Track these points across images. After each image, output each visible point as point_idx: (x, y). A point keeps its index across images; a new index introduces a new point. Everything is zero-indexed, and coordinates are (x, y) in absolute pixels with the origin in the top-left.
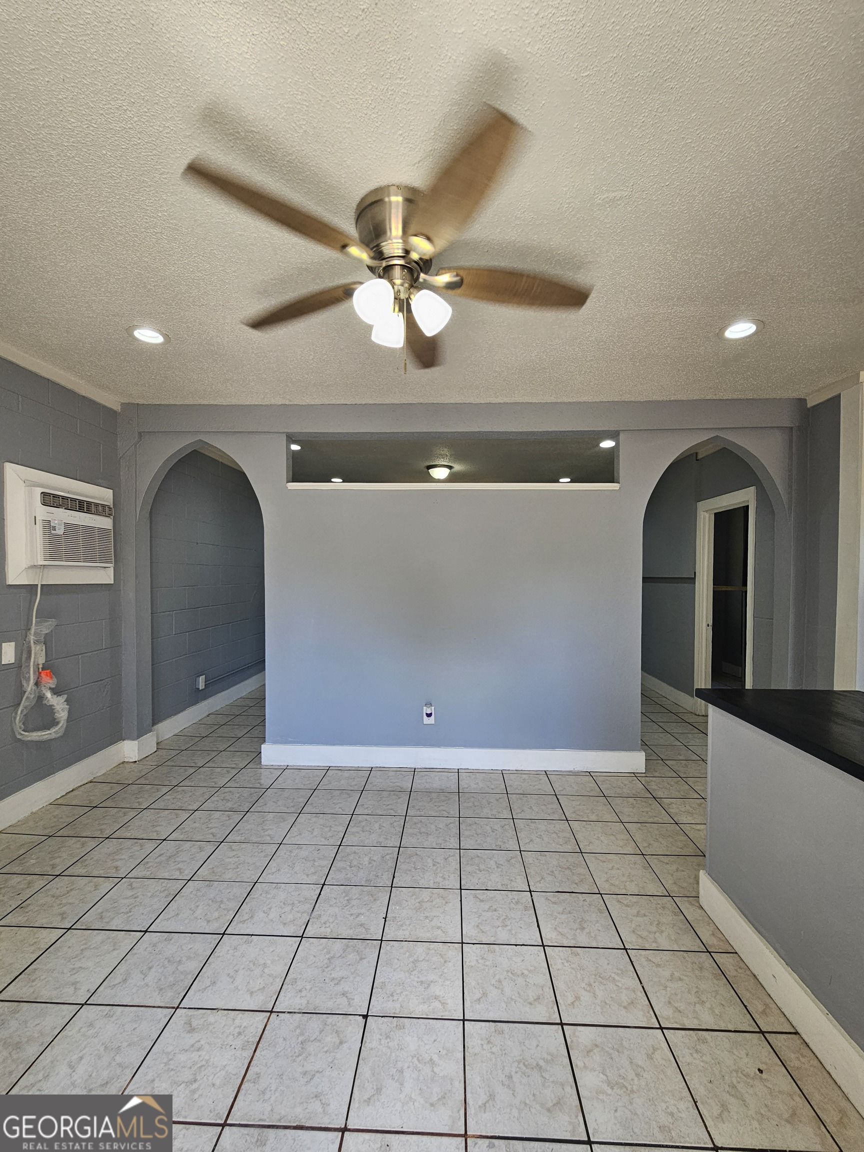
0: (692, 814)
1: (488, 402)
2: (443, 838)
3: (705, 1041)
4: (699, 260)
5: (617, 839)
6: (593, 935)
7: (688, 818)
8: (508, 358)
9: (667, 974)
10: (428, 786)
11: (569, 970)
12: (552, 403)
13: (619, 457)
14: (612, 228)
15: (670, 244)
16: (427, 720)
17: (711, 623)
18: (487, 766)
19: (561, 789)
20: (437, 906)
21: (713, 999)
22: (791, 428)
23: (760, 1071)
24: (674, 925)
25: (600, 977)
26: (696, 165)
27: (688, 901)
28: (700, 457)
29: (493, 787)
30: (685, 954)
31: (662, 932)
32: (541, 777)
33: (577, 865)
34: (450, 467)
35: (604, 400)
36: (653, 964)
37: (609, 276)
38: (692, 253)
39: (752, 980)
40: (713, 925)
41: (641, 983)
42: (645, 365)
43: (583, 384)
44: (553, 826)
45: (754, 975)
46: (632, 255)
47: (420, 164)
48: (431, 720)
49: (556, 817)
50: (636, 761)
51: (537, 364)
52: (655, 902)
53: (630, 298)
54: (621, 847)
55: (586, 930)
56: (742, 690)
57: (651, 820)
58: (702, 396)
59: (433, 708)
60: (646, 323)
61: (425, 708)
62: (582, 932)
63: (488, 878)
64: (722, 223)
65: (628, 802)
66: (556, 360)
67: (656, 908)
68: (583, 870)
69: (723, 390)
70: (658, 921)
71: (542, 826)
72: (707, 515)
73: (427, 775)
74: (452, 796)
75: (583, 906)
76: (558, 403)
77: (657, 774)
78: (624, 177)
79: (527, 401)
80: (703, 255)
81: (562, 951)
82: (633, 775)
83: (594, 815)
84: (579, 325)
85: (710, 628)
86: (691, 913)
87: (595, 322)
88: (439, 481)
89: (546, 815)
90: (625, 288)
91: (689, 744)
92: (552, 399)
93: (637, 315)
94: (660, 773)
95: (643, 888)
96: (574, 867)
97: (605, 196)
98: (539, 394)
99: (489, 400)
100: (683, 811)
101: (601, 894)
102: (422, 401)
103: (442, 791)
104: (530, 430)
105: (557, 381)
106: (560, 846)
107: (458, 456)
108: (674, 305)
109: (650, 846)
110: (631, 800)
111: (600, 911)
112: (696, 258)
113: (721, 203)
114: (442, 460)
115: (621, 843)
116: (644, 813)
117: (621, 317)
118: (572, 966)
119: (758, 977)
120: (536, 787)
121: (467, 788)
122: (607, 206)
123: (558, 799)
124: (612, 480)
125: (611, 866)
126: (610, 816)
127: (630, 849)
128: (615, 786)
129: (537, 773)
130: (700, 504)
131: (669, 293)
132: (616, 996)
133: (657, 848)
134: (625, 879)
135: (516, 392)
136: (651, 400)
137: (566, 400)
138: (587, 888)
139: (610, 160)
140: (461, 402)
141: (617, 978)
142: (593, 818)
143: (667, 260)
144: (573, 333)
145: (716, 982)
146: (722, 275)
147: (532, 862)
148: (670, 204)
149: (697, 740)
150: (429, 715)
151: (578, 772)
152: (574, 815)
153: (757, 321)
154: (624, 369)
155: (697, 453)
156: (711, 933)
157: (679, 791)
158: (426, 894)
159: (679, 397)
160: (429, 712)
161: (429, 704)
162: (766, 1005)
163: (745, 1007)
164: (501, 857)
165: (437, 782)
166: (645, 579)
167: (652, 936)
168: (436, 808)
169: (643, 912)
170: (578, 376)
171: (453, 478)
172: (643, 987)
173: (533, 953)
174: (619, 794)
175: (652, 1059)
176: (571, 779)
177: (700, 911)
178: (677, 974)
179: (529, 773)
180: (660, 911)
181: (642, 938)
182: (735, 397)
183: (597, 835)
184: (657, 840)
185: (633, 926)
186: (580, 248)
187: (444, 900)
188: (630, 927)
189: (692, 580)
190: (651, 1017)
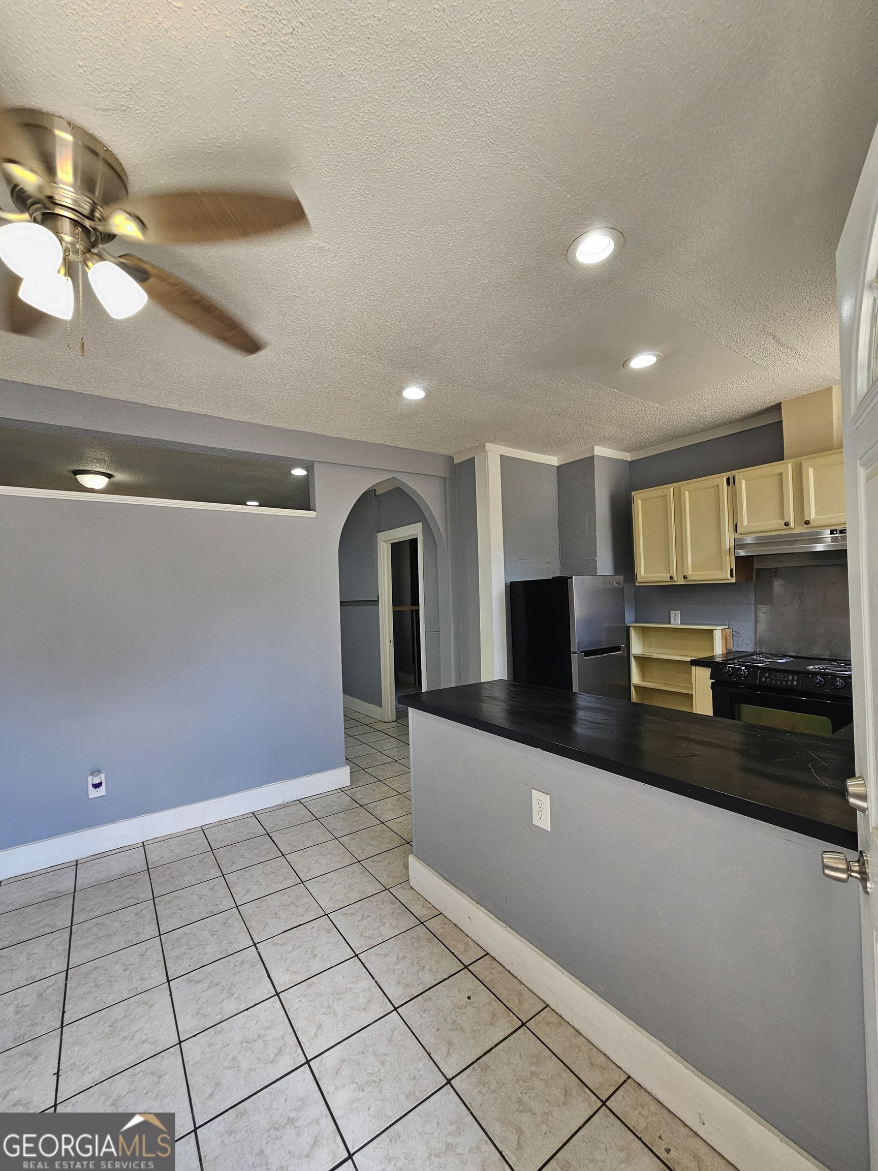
0: (394, 810)
1: (170, 407)
2: (133, 932)
3: (430, 999)
4: (388, 327)
5: (334, 856)
6: (325, 957)
7: (391, 814)
8: (199, 365)
9: (394, 958)
10: (100, 876)
11: (307, 1004)
12: (244, 422)
13: (314, 486)
14: (319, 273)
15: (367, 306)
16: (93, 793)
17: (392, 640)
18: (182, 828)
19: (272, 826)
20: (137, 1017)
21: (430, 960)
22: (445, 478)
23: (469, 998)
24: (393, 913)
25: (338, 994)
26: (391, 250)
27: (401, 887)
28: (378, 493)
29: (193, 848)
30: (404, 934)
31: (385, 924)
32: (249, 820)
33: (300, 896)
34: (109, 476)
35: (299, 430)
36: (382, 956)
37: (312, 315)
38: (383, 320)
39: (454, 928)
40: (422, 899)
41: (374, 979)
42: (338, 405)
43: (279, 409)
44: (270, 866)
45: (455, 925)
46: (335, 303)
47: (106, 113)
48: (102, 791)
49: (271, 856)
50: (341, 776)
51: (233, 379)
52: (375, 900)
53: (330, 341)
54: (339, 862)
55: (318, 957)
56: (419, 694)
57: (361, 827)
58: (383, 442)
59: (103, 775)
60: (342, 366)
61: (90, 778)
62: (315, 960)
63: (203, 953)
64: (406, 304)
65: (339, 818)
66: (254, 381)
67: (377, 905)
68: (307, 899)
69: (398, 440)
70: (380, 916)
71: (257, 871)
72: (385, 545)
73: (97, 863)
74: (139, 877)
75: (311, 934)
76: (251, 423)
77: (360, 784)
78: (333, 233)
79: (217, 415)
80: (391, 324)
81: (298, 989)
82: (340, 791)
83: (309, 840)
84: (280, 352)
85: (392, 644)
86: (403, 895)
87: (297, 354)
88: (91, 491)
89: (260, 858)
90: (327, 331)
91: (383, 749)
92: (247, 419)
93: (335, 358)
94: (363, 782)
95: (363, 892)
96: (297, 899)
97: (315, 242)
98: (232, 411)
99: (170, 406)
100: (388, 810)
101: (327, 915)
102: (74, 389)
103: (124, 876)
104: (222, 447)
105: (252, 401)
106: (280, 885)
107: (122, 463)
108: (366, 358)
109: (364, 851)
110: (342, 815)
111: (329, 931)
112: (386, 325)
113: (407, 288)
114: (98, 465)
115: (338, 859)
116: (354, 823)
117: (321, 356)
118: (310, 998)
119: (458, 925)
120: (245, 832)
121: (159, 861)
122: (316, 251)
123: (270, 837)
124: (308, 508)
125: (333, 883)
126: (325, 836)
127: (347, 861)
128: (324, 806)
129: (244, 817)
130: (379, 535)
131: (363, 347)
132: (355, 1003)
133: (370, 851)
134: (346, 891)
135: (206, 403)
136: (341, 437)
137: (259, 421)
138: (313, 915)
139: (322, 212)
140: (132, 400)
141: (353, 986)
142: (309, 843)
143: (363, 318)
144: (274, 359)
145: (430, 945)
146: (404, 345)
147: (252, 912)
148: (369, 273)
149: (389, 745)
150: (97, 786)
151: (288, 803)
152: (289, 848)
153: (426, 389)
154: (320, 404)
155: (375, 490)
156: (421, 906)
157: (380, 794)
158: (119, 1010)
159: (364, 439)
160: (97, 781)
161: (96, 772)
162: (466, 944)
163: (453, 953)
164: (214, 923)
165: (115, 867)
166: (343, 603)
167: (377, 932)
168: (118, 899)
169: (366, 914)
170: (275, 401)
171: (114, 489)
172: (376, 982)
173: (267, 1007)
174: (330, 813)
175: (392, 1041)
176: (282, 812)
177: (410, 892)
178: (401, 955)
179: (235, 820)
180: (380, 906)
181: (369, 938)
182: (407, 446)
183: (315, 859)
184: (368, 844)
185: (360, 930)
186: (288, 280)
187: (147, 1005)
188: (357, 934)
189: (376, 602)
190: (386, 1004)
